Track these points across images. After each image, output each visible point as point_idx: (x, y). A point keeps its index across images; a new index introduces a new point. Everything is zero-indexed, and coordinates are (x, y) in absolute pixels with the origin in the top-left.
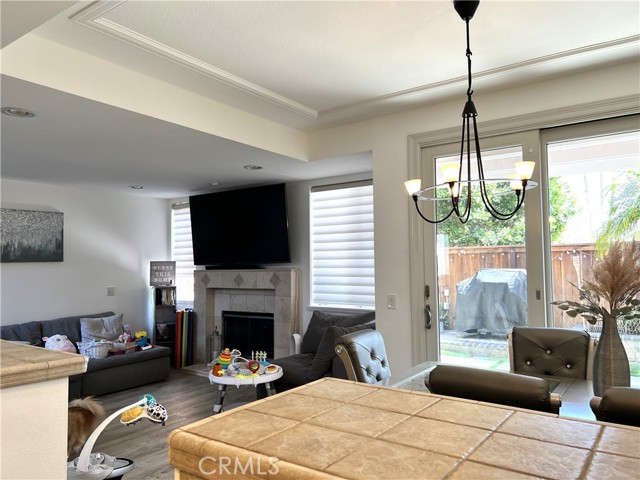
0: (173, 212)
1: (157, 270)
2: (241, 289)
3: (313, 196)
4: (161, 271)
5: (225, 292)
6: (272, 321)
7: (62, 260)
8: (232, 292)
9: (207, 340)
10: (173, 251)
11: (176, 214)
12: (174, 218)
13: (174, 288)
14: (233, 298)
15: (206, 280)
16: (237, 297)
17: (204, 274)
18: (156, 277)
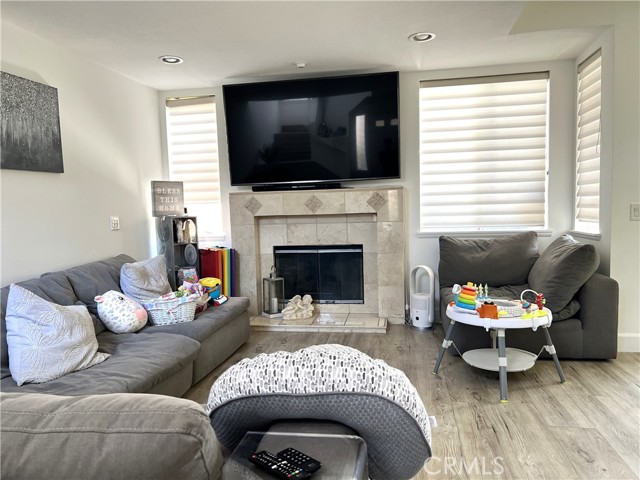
0: (168, 110)
1: (162, 194)
2: (316, 216)
3: (425, 93)
4: (166, 195)
5: (277, 221)
6: (360, 255)
7: (61, 170)
8: (290, 221)
9: (258, 285)
10: (172, 167)
11: (171, 115)
12: (170, 120)
13: (194, 219)
14: (293, 228)
15: (252, 206)
16: (300, 227)
17: (250, 196)
18: (161, 204)
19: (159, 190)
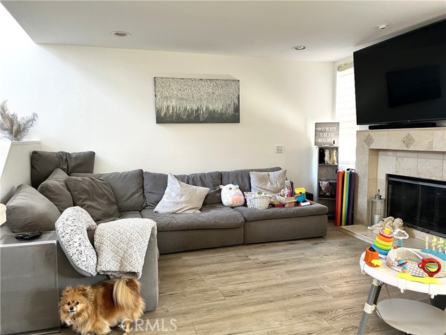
1: (321, 131)
4: (325, 131)
5: (390, 153)
7: (238, 122)
8: (399, 154)
9: (368, 202)
10: (338, 112)
11: (341, 76)
13: (337, 148)
14: (400, 160)
15: (369, 140)
16: (405, 159)
17: (367, 133)
18: (320, 138)
19: (319, 129)
